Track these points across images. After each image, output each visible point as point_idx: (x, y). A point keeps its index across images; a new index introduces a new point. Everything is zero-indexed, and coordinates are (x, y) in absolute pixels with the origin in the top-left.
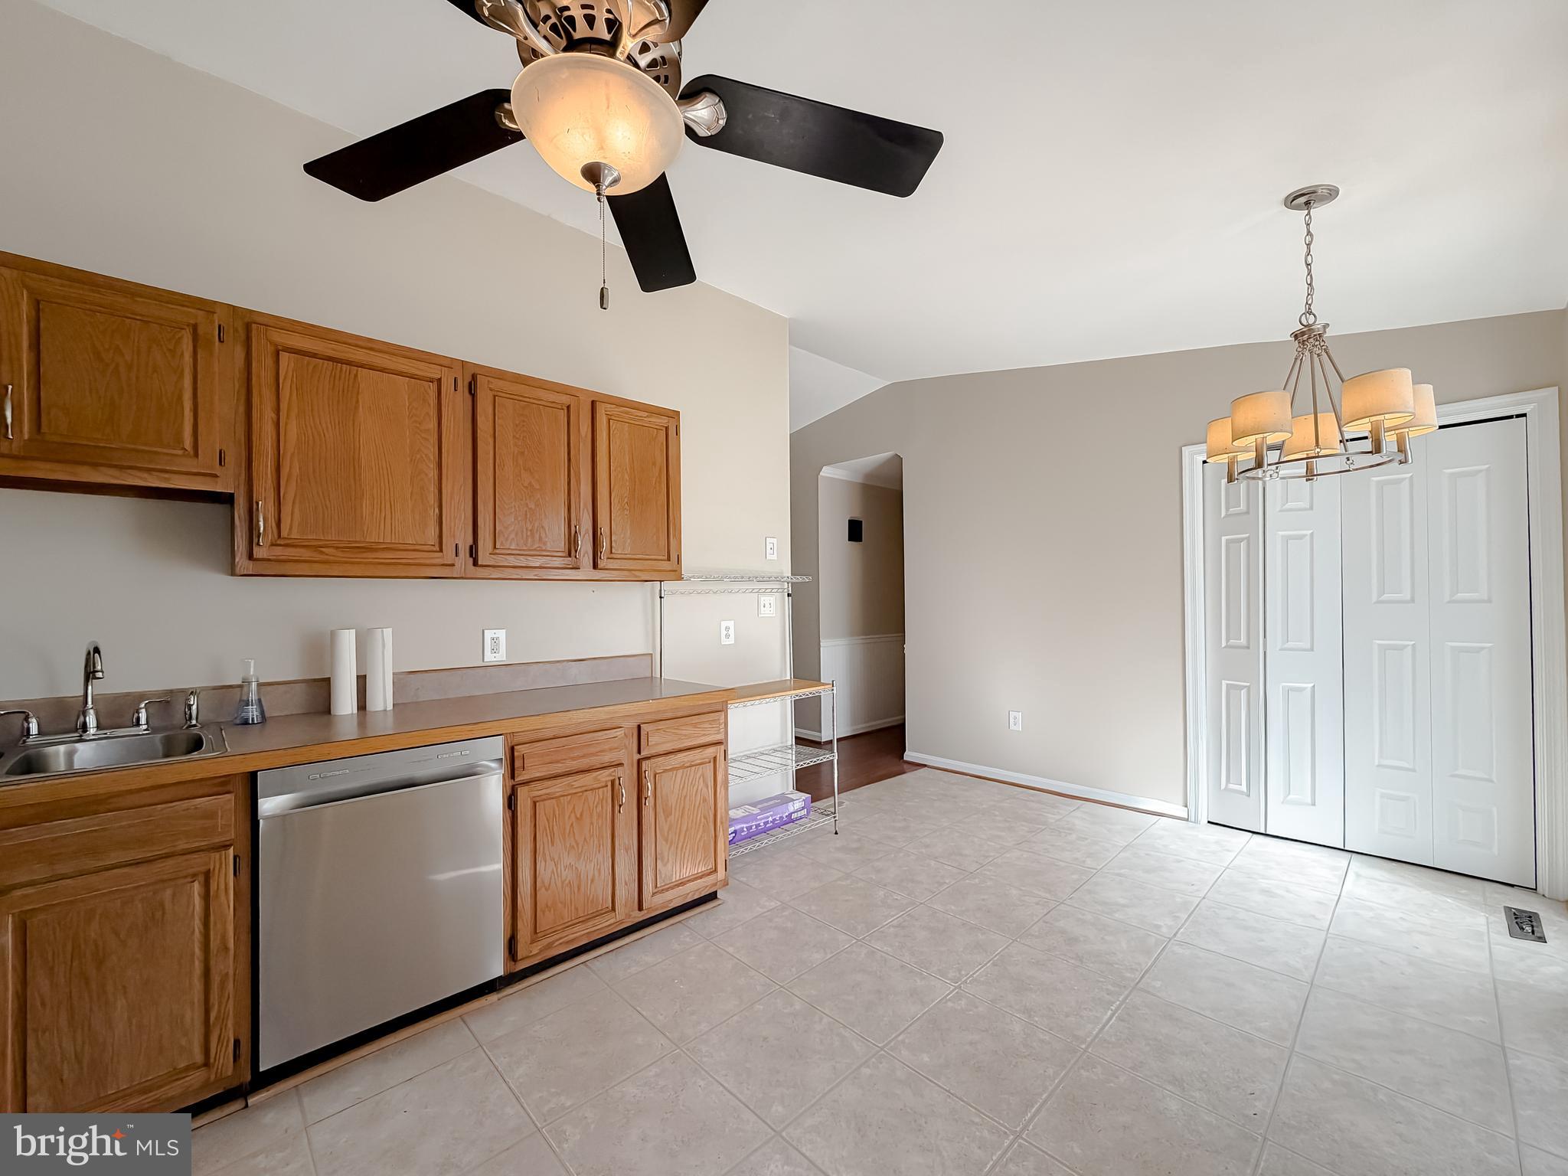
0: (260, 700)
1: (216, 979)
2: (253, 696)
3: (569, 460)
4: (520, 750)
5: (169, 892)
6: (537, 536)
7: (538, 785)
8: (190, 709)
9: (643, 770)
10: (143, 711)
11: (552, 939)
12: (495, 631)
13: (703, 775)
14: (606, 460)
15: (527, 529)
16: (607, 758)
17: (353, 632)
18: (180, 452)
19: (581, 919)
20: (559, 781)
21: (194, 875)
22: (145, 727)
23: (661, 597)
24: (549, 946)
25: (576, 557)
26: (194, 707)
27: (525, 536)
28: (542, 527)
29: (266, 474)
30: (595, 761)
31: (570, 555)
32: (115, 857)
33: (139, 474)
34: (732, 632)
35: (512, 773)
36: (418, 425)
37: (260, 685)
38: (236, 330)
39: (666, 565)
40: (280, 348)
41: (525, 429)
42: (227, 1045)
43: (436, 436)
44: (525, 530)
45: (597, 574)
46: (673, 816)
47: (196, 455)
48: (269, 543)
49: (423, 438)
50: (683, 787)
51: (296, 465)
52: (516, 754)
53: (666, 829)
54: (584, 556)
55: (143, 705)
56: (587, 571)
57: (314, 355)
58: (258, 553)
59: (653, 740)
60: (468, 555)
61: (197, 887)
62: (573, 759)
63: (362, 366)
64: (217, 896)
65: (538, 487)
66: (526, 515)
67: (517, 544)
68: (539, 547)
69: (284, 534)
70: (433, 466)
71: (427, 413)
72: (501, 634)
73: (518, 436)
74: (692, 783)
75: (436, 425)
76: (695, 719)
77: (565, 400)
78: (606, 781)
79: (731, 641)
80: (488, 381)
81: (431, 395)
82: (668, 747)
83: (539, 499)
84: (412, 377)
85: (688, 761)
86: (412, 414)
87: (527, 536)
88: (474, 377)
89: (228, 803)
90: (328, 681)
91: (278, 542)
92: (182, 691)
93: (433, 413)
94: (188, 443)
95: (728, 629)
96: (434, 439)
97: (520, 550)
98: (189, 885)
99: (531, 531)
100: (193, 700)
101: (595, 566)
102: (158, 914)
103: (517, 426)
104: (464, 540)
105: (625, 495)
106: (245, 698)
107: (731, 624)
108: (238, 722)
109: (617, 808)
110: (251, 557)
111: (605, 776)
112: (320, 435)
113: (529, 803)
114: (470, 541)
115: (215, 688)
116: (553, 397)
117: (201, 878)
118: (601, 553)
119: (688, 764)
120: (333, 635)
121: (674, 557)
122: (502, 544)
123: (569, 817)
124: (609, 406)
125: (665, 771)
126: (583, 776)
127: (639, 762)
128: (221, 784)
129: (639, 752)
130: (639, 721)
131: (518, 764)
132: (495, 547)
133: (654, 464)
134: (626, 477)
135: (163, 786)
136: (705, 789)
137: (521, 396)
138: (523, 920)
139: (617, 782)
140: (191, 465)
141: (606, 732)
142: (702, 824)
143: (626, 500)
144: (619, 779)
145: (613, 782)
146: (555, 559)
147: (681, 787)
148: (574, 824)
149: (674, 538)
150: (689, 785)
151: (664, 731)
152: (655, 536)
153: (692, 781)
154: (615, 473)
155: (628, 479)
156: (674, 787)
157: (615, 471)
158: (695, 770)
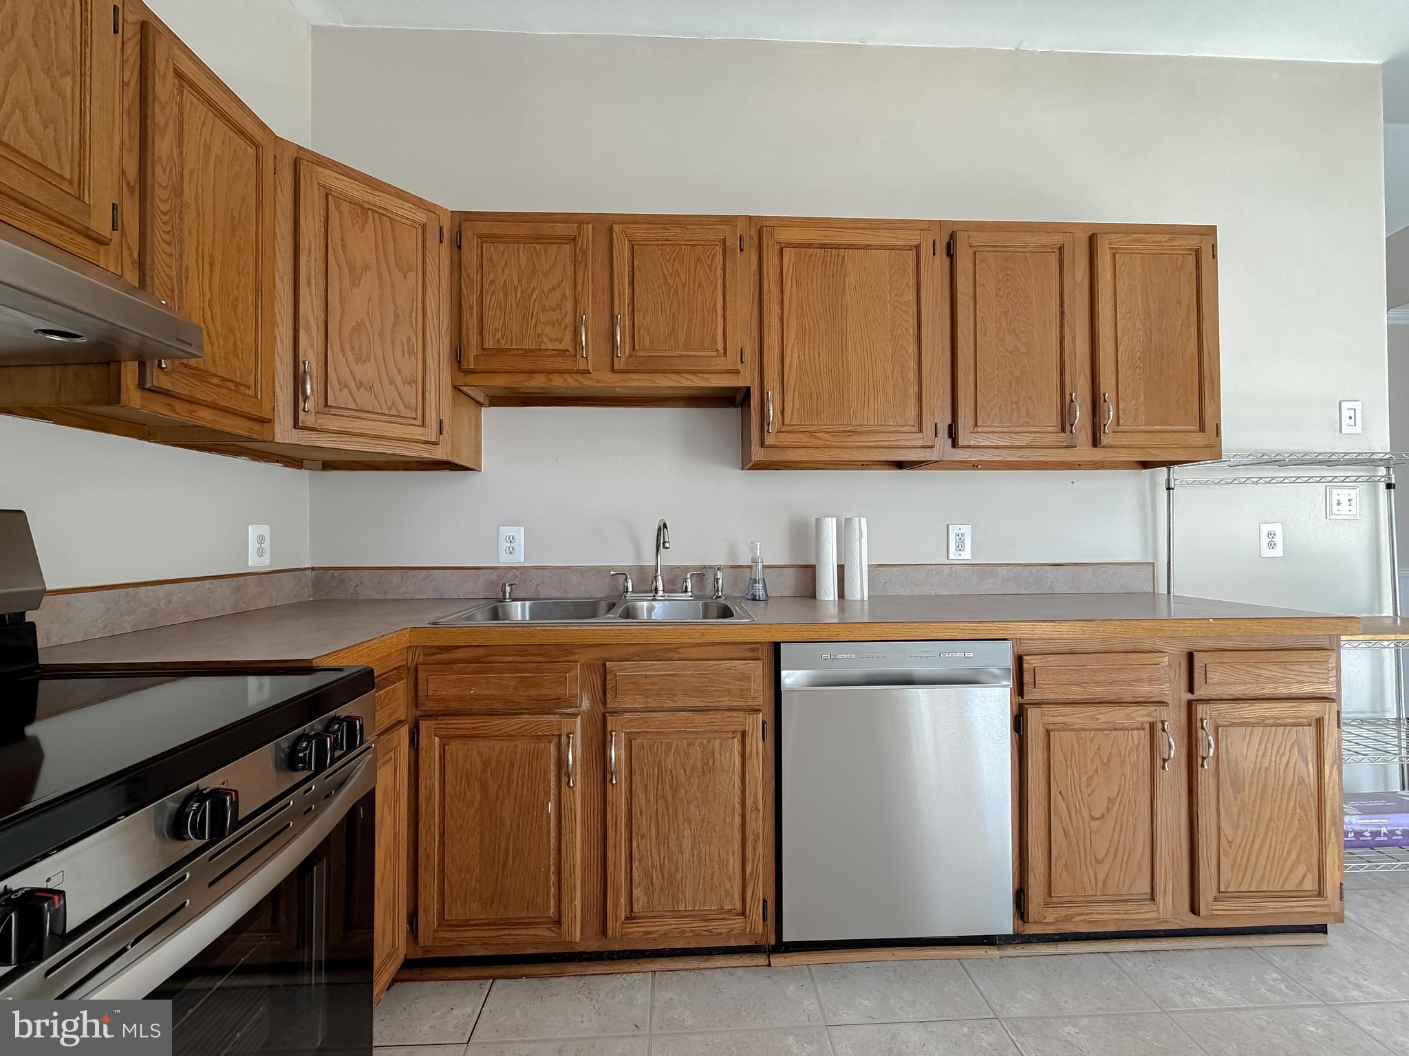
0: (764, 579)
1: (750, 838)
2: (759, 576)
3: (1062, 313)
4: (1029, 662)
5: (717, 742)
6: (1023, 410)
7: (1053, 710)
8: (717, 583)
9: (1199, 717)
10: (689, 580)
11: (1072, 911)
12: (960, 526)
13: (1297, 742)
14: (1110, 305)
15: (1012, 402)
16: (1144, 691)
17: (834, 519)
18: (714, 354)
19: (1108, 898)
20: (1078, 709)
21: (734, 732)
22: (690, 594)
23: (1169, 489)
24: (1068, 918)
25: (1071, 432)
26: (720, 581)
27: (1009, 411)
28: (1030, 398)
29: (774, 365)
30: (1126, 692)
31: (1063, 430)
32: (683, 702)
33: (688, 376)
34: (1279, 540)
35: (1019, 689)
36: (899, 299)
37: (764, 567)
38: (751, 238)
39: (1200, 439)
40: (783, 245)
41: (1009, 284)
42: (759, 904)
43: (915, 308)
44: (1009, 403)
45: (1097, 455)
46: (1247, 793)
47: (725, 355)
48: (776, 431)
49: (904, 311)
50: (1264, 754)
51: (796, 355)
52: (1025, 666)
53: (1235, 810)
54: (1081, 429)
55: (689, 576)
56: (1085, 452)
57: (809, 246)
58: (769, 440)
59: (1215, 676)
60: (946, 435)
61: (736, 745)
62: (1098, 684)
63: (849, 247)
64: (750, 756)
65: (1025, 351)
66: (1011, 385)
67: (1001, 420)
68: (1026, 422)
69: (787, 421)
70: (912, 339)
71: (907, 284)
72: (966, 530)
73: (1001, 294)
74: (1277, 752)
75: (915, 295)
76: (1284, 656)
77: (1056, 239)
78: (1143, 723)
79: (1278, 552)
80: (969, 236)
81: (911, 264)
82: (1238, 690)
83: (1025, 365)
84: (892, 248)
85: (1273, 717)
86: (893, 287)
87: (1012, 410)
88: (952, 236)
89: (758, 670)
90: (813, 567)
91: (782, 430)
92: (712, 567)
93: (912, 282)
94: (720, 347)
95: (1271, 535)
96: (912, 310)
97: (1003, 427)
98: (731, 740)
99: (1016, 403)
100: (719, 575)
101: (1095, 443)
102: (711, 761)
103: (999, 282)
104: (944, 420)
105: (1137, 349)
106: (753, 577)
107: (1278, 529)
108: (749, 597)
109: (1159, 763)
110: (762, 444)
111: (1142, 715)
112: (814, 323)
113: (1041, 730)
114: (949, 421)
115: (732, 567)
116: (1043, 240)
117: (739, 736)
118: (1105, 425)
119: (1271, 721)
120: (818, 522)
121: (1210, 425)
122: (984, 421)
123: (1092, 760)
124: (1114, 236)
125: (1233, 725)
126: (1112, 709)
127: (1190, 703)
128: (751, 650)
129: (1191, 689)
130: (1190, 646)
131: (1027, 678)
132: (976, 425)
133: (1179, 302)
134: (1139, 325)
135: (713, 644)
136: (1301, 765)
137: (1005, 246)
138: (1035, 875)
139: (1159, 726)
140: (723, 364)
141: (1143, 655)
142: (1297, 818)
143: (1138, 354)
144: (1163, 723)
145: (1152, 726)
146: (1045, 435)
147: (1261, 753)
148: (1099, 770)
149: (1210, 401)
150: (1274, 753)
151: (1231, 666)
152: (1181, 400)
153: (1279, 747)
154: (1122, 321)
155: (1141, 327)
156: (1249, 751)
157: (1123, 318)
158: (1284, 732)
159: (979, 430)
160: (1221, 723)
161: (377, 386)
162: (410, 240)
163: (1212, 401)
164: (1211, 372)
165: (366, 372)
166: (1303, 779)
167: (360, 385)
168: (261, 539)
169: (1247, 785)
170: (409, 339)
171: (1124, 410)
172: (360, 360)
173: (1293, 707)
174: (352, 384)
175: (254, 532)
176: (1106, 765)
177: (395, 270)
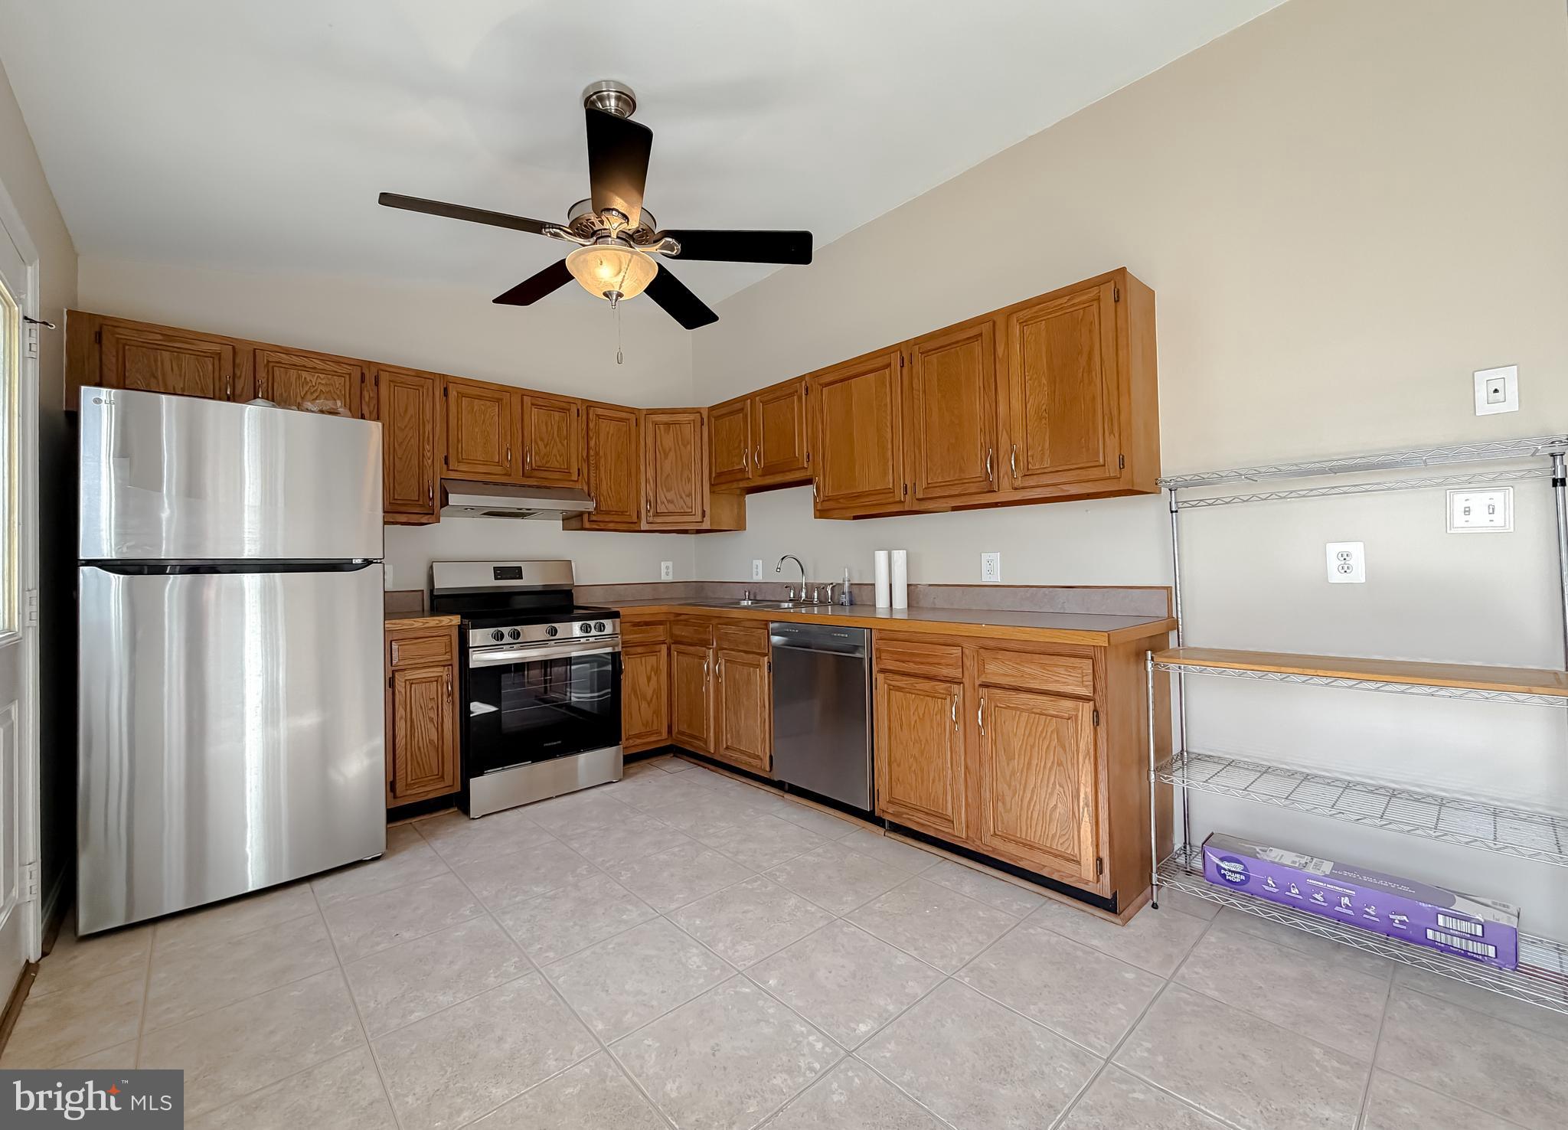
2: (846, 589)
6: (958, 467)
7: (891, 676)
9: (980, 697)
10: (816, 592)
11: (902, 810)
12: (990, 554)
13: (1057, 729)
14: (1019, 372)
16: (944, 672)
18: (795, 459)
19: (924, 810)
20: (905, 678)
23: (1172, 512)
24: (900, 814)
25: (990, 480)
27: (948, 469)
28: (961, 457)
29: (819, 461)
30: (934, 671)
31: (985, 479)
33: (787, 473)
34: (1358, 562)
39: (1099, 472)
40: (823, 386)
41: (946, 374)
43: (890, 407)
44: (948, 462)
46: (1016, 761)
47: (800, 459)
48: (821, 501)
53: (1008, 774)
54: (1004, 477)
55: (816, 589)
56: (1007, 493)
57: (834, 383)
59: (990, 668)
60: (913, 491)
62: (915, 663)
63: (853, 377)
66: (948, 451)
67: (945, 475)
68: (959, 475)
69: (826, 494)
71: (885, 392)
72: (996, 557)
73: (942, 383)
74: (1040, 735)
76: (1046, 659)
77: (979, 330)
78: (945, 695)
79: (1358, 575)
80: (920, 348)
81: (887, 378)
82: (1010, 681)
84: (876, 370)
85: (1037, 707)
86: (877, 396)
91: (824, 499)
93: (888, 390)
94: (797, 454)
95: (1345, 557)
96: (889, 409)
97: (948, 481)
99: (952, 461)
101: (1012, 486)
102: (750, 678)
103: (940, 374)
104: (911, 480)
105: (1042, 403)
106: (843, 590)
107: (1355, 549)
116: (967, 334)
119: (1038, 711)
120: (874, 555)
121: (1110, 458)
122: (932, 479)
123: (914, 713)
124: (1021, 311)
125: (1006, 707)
126: (924, 681)
127: (978, 687)
129: (978, 677)
130: (980, 644)
132: (927, 482)
134: (1044, 381)
137: (943, 347)
138: (883, 780)
141: (945, 647)
143: (1044, 408)
146: (973, 484)
147: (1027, 733)
148: (918, 722)
149: (1110, 435)
150: (1038, 735)
151: (1003, 662)
152: (1083, 440)
153: (1042, 732)
154: (1030, 382)
155: (1046, 383)
156: (1018, 730)
157: (1030, 380)
158: (1045, 721)
159: (930, 485)
160: (999, 705)
161: (675, 501)
162: (687, 430)
163: (1112, 435)
164: (1110, 410)
165: (670, 496)
166: (1061, 762)
167: (668, 501)
168: (667, 568)
169: (1017, 756)
170: (688, 476)
171: (1032, 456)
172: (668, 490)
173: (1051, 701)
174: (666, 502)
175: (663, 565)
176: (922, 719)
177: (682, 447)
